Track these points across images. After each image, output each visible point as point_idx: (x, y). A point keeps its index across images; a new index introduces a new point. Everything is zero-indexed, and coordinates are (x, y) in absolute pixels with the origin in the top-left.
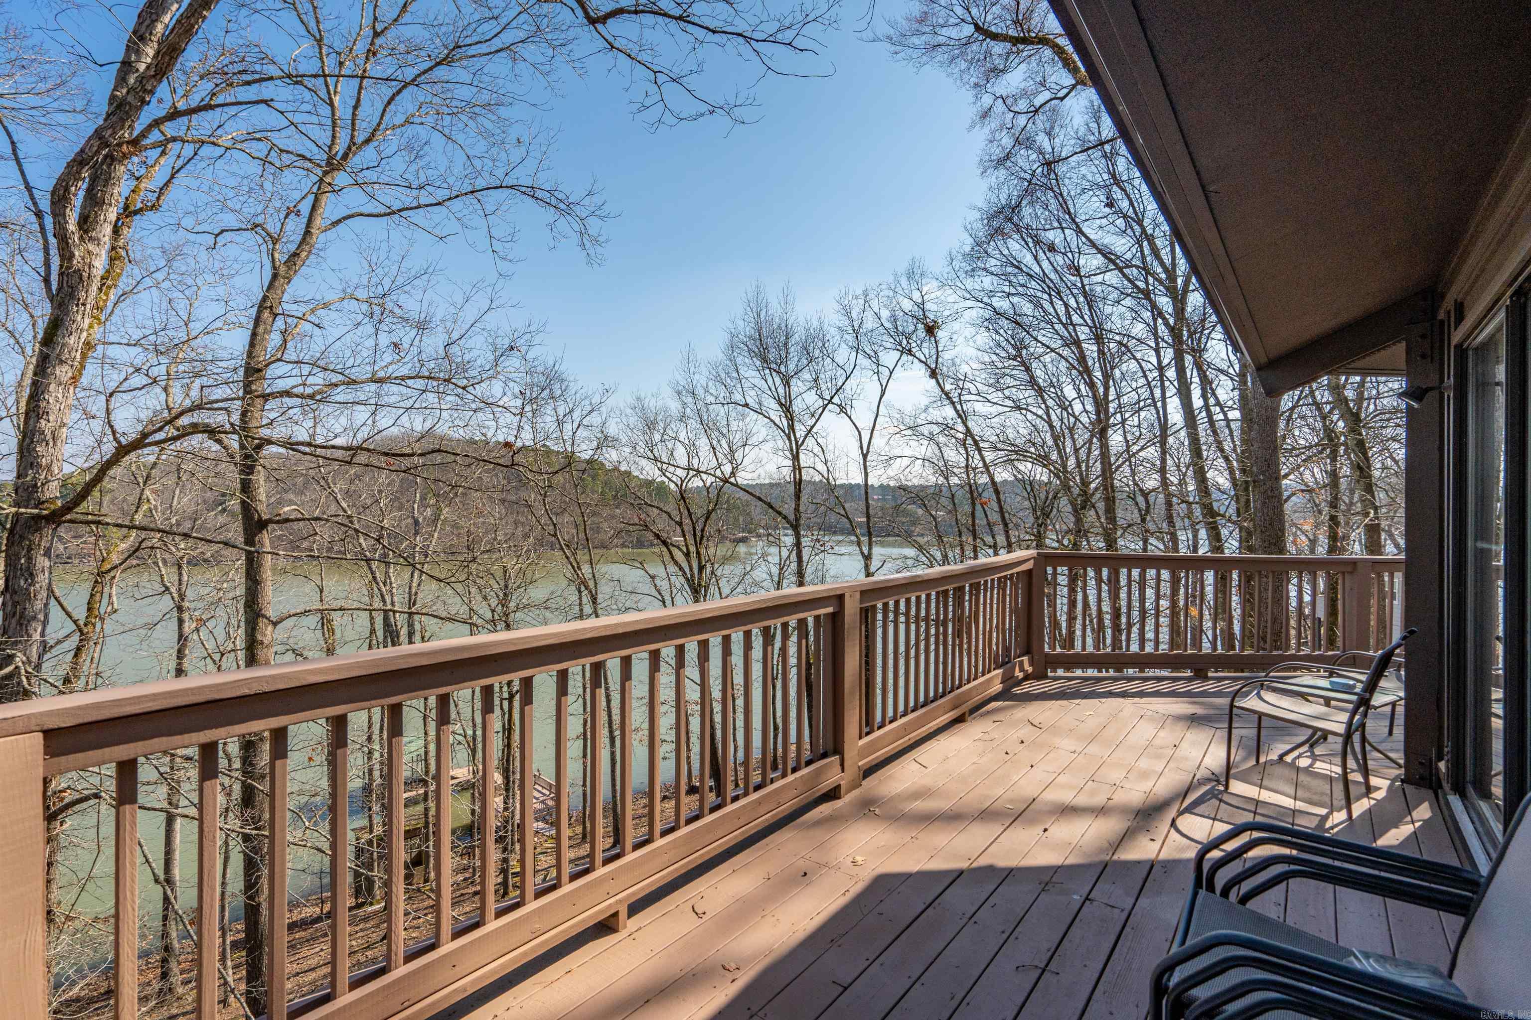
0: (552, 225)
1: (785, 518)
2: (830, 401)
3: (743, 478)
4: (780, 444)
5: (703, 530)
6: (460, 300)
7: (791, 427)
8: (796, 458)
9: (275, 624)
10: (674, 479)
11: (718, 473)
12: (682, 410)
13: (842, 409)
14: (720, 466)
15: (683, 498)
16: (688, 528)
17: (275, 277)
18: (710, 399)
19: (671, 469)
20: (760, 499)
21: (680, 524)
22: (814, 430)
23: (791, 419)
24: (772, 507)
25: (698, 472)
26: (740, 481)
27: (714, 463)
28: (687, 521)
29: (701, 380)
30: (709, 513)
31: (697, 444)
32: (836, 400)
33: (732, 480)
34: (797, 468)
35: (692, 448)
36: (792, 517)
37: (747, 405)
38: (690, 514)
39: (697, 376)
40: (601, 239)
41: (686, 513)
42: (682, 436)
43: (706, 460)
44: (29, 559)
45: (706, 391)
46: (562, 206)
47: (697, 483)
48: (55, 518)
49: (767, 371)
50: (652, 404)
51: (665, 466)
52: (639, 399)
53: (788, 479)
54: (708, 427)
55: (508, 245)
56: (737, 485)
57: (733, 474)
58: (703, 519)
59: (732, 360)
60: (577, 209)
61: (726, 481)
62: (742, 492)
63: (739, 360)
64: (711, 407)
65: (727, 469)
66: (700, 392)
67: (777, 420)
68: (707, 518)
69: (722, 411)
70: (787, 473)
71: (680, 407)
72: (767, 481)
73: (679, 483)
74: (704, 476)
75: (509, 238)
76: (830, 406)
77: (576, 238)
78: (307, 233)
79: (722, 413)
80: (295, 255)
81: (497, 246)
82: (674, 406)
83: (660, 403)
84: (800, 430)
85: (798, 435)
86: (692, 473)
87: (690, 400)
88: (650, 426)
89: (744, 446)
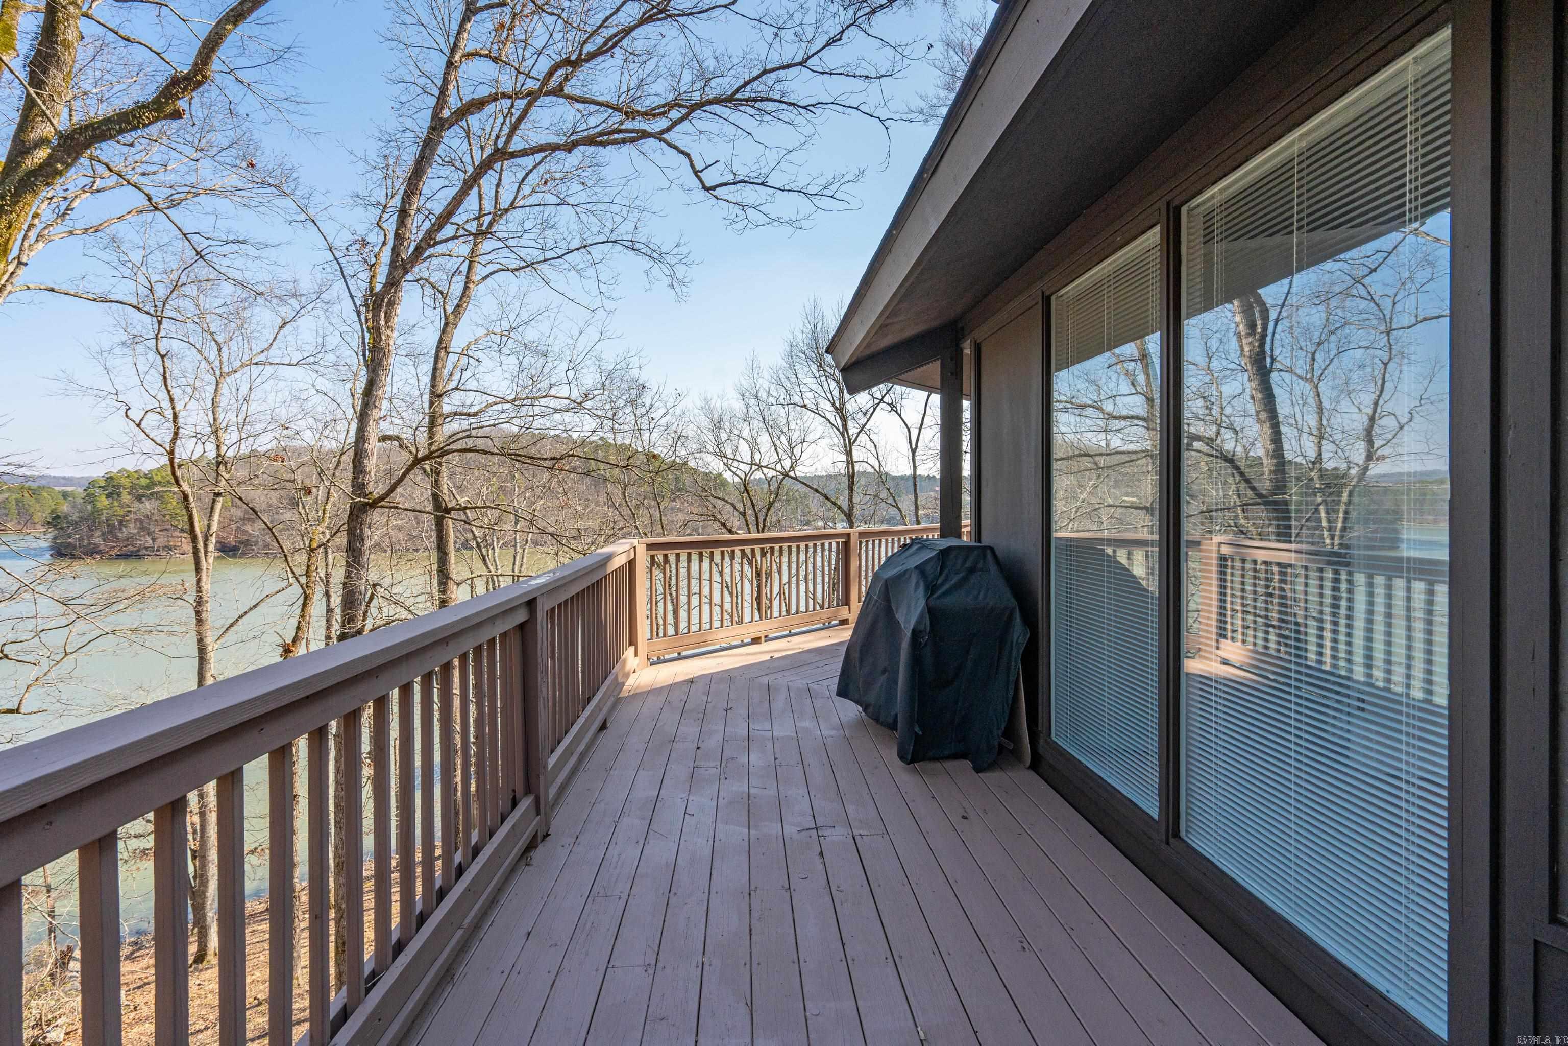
0: (647, 272)
1: (840, 508)
2: (881, 401)
3: (800, 471)
4: (836, 440)
5: (765, 520)
6: (576, 333)
7: (845, 426)
8: (849, 453)
9: (458, 584)
10: (738, 472)
11: (779, 467)
12: (745, 410)
13: (893, 407)
14: (780, 460)
15: (746, 490)
16: (751, 519)
17: (446, 324)
18: (772, 400)
19: (735, 464)
20: (817, 491)
21: (744, 514)
22: (867, 427)
23: (844, 419)
24: (827, 498)
25: (760, 467)
26: (798, 474)
27: (775, 458)
28: (750, 512)
29: (764, 384)
30: (771, 504)
31: (758, 441)
32: (887, 399)
33: (792, 474)
34: (850, 462)
35: (754, 446)
36: (846, 508)
37: (804, 406)
38: (753, 506)
39: (760, 381)
40: (686, 280)
41: (749, 505)
42: (745, 433)
43: (767, 455)
44: (362, 530)
45: (769, 394)
46: (655, 255)
47: (758, 475)
48: (374, 504)
49: (823, 379)
50: (718, 405)
51: (730, 462)
52: (706, 401)
53: (843, 472)
54: (769, 425)
55: (611, 287)
56: (796, 479)
57: (792, 468)
58: (764, 510)
59: (792, 366)
60: (668, 258)
61: (786, 475)
62: (800, 485)
63: (798, 366)
64: (773, 408)
65: (787, 463)
66: (763, 394)
67: (832, 420)
68: (769, 509)
69: (782, 412)
70: (842, 467)
71: (743, 407)
72: (824, 474)
73: (743, 477)
74: (765, 470)
75: (613, 281)
76: (882, 405)
77: (666, 281)
78: (466, 288)
79: (782, 414)
80: (458, 306)
81: (603, 288)
82: (738, 407)
83: (725, 404)
84: (853, 429)
85: (850, 432)
86: (754, 467)
87: (752, 401)
88: (717, 425)
89: (802, 443)
